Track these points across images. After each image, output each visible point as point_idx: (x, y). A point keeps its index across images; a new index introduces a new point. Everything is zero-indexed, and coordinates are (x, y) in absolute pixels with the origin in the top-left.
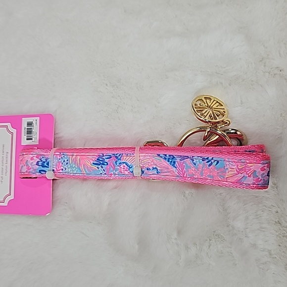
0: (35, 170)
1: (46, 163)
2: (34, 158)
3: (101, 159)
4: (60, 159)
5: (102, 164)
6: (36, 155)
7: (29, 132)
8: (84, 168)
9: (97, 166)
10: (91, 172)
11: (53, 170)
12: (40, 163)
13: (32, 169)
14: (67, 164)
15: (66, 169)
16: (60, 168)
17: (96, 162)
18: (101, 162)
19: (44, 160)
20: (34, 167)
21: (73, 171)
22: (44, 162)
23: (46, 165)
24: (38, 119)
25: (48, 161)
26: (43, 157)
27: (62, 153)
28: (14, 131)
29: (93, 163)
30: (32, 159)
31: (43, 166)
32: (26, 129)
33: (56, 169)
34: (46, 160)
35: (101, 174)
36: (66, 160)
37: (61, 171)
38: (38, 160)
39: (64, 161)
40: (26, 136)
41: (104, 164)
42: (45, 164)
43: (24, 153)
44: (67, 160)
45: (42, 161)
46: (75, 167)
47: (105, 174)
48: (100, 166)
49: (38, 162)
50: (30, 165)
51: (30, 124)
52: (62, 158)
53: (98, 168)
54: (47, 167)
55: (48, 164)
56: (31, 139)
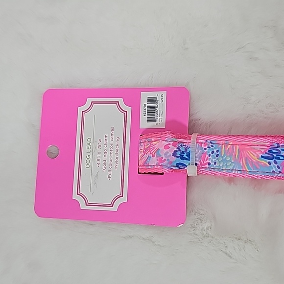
0: (171, 163)
1: (186, 153)
2: (170, 146)
3: (274, 151)
4: (205, 149)
5: (277, 158)
6: (171, 143)
7: (152, 111)
8: (246, 163)
9: (268, 161)
10: (257, 168)
11: (196, 164)
12: (178, 154)
13: (166, 162)
14: (217, 156)
15: (215, 163)
16: (205, 162)
17: (266, 155)
18: (275, 155)
19: (183, 149)
20: (170, 158)
21: (227, 166)
22: (183, 152)
23: (186, 157)
24: (165, 93)
25: (188, 151)
26: (181, 146)
27: (209, 141)
28: (129, 109)
29: (262, 157)
30: (167, 147)
31: (182, 158)
32: (146, 107)
33: (200, 162)
34: (186, 150)
35: (273, 172)
36: (215, 151)
37: (207, 166)
38: (175, 149)
39: (213, 152)
40: (146, 116)
41: (279, 159)
42: (184, 155)
43: (153, 140)
44: (217, 151)
45: (180, 150)
46: (230, 161)
47: (280, 172)
48: (272, 161)
49: (175, 152)
50: (164, 156)
51: (152, 100)
52: (209, 147)
53: (270, 163)
54: (187, 159)
55: (188, 155)
56: (155, 121)
